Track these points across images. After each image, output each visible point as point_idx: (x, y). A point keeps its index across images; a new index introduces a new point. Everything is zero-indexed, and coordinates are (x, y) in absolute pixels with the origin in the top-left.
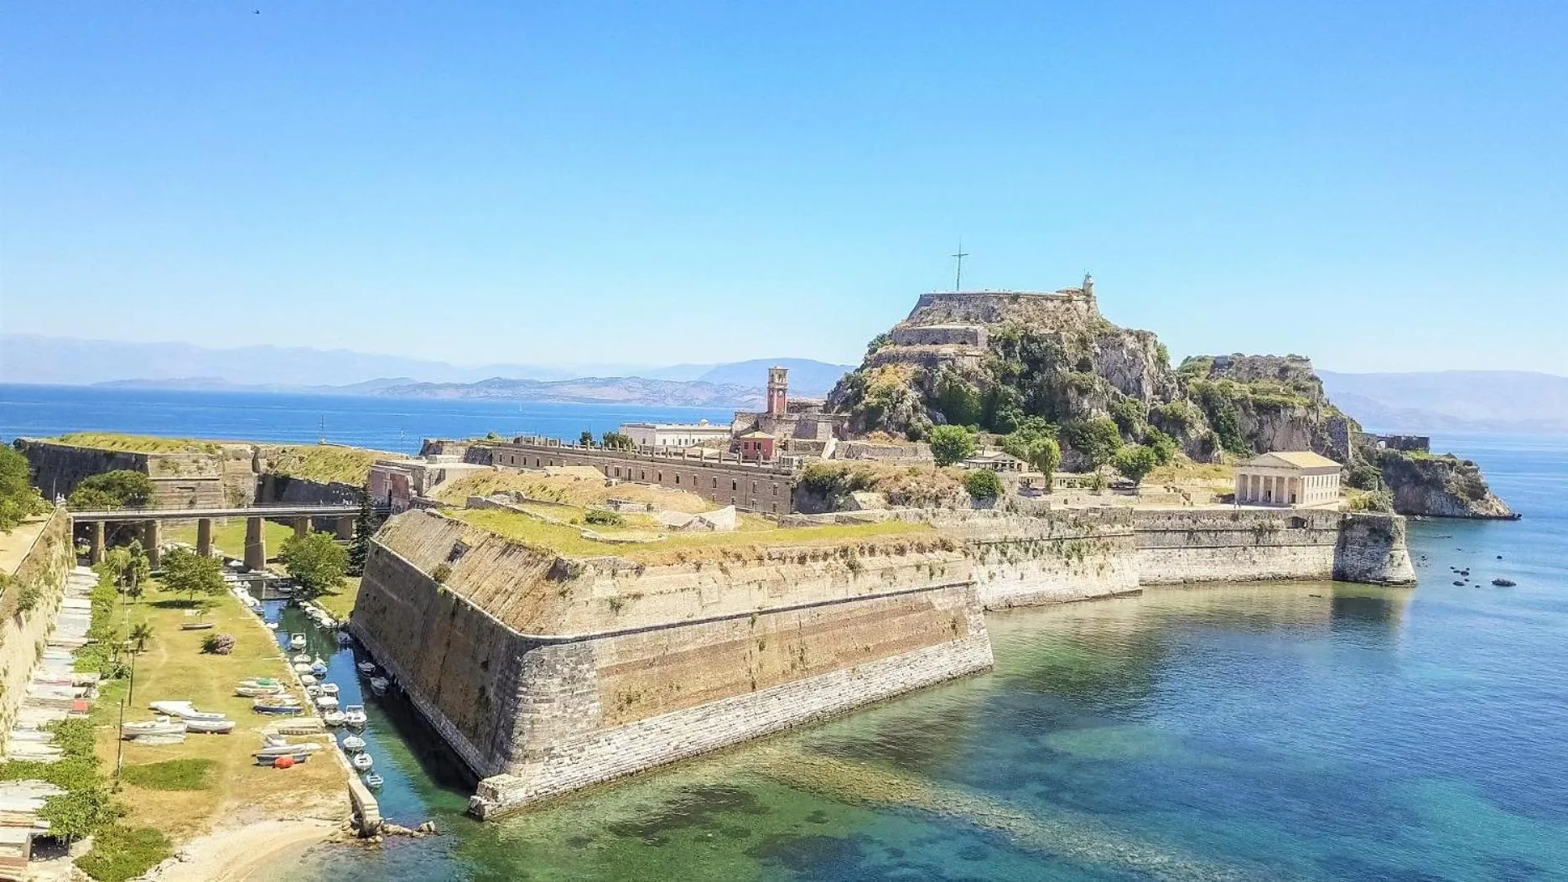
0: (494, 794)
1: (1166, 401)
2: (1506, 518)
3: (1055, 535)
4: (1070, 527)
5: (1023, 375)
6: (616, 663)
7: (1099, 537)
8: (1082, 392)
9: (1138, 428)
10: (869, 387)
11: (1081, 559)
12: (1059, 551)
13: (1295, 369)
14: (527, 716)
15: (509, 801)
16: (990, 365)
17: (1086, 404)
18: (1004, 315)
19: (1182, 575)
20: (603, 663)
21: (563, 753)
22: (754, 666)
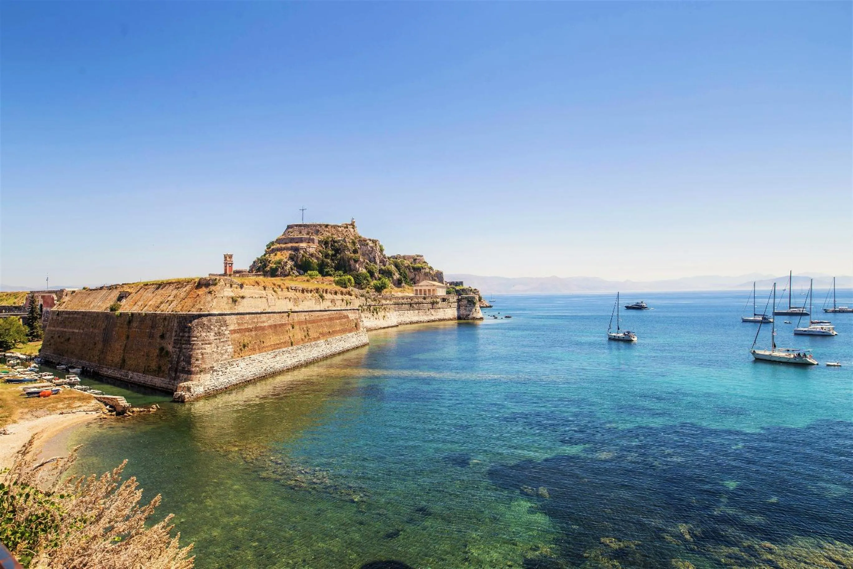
0: (189, 389)
1: (384, 265)
2: (489, 307)
3: (368, 304)
4: (372, 301)
5: (333, 255)
6: (237, 328)
7: (382, 305)
8: (356, 261)
9: (376, 275)
10: (270, 261)
11: (377, 313)
12: (370, 310)
13: (419, 259)
14: (199, 351)
15: (196, 393)
16: (320, 251)
17: (357, 266)
18: (323, 232)
19: (410, 320)
20: (232, 328)
21: (218, 370)
22: (291, 335)
